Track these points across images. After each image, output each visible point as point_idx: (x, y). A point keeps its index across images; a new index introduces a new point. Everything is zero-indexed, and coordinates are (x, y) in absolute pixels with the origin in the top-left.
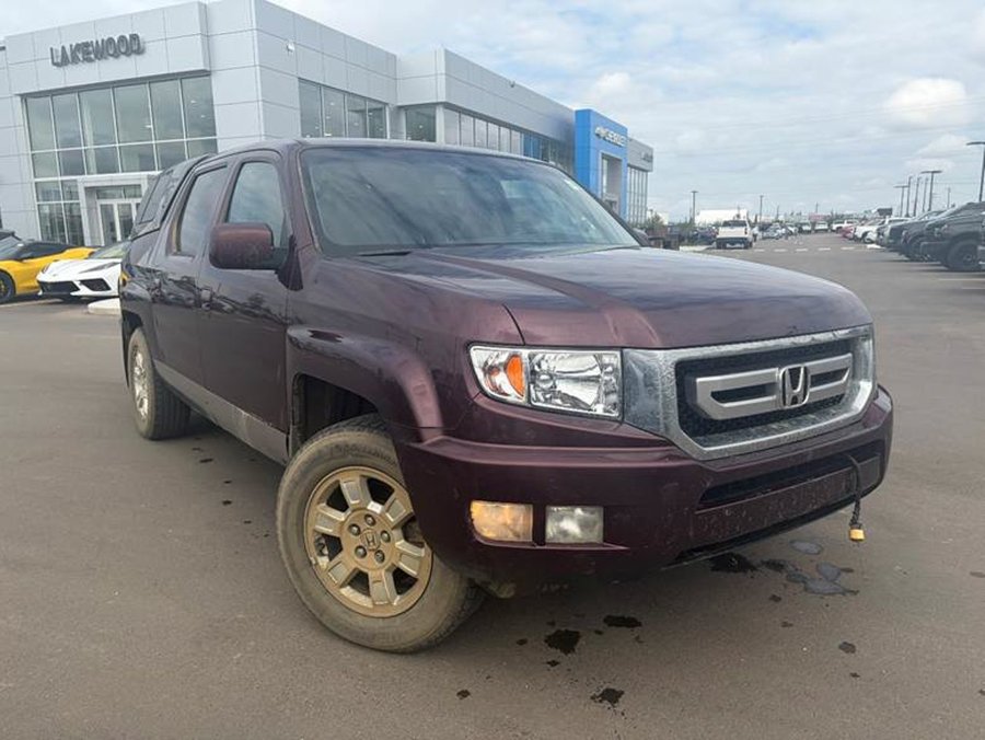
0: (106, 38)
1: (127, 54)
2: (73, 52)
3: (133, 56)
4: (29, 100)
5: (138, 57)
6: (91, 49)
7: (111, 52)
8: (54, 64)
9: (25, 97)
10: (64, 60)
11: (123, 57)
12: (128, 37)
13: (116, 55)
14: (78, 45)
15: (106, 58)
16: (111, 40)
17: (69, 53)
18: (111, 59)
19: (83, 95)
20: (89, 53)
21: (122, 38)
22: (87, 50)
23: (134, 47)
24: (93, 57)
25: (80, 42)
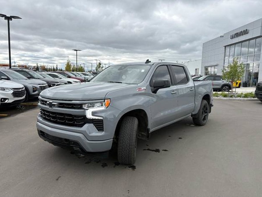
0: (241, 31)
1: (245, 34)
2: (234, 36)
3: (246, 35)
4: (227, 47)
6: (238, 34)
7: (241, 34)
8: (231, 39)
9: (225, 47)
11: (244, 35)
13: (242, 35)
14: (236, 34)
15: (240, 36)
16: (242, 31)
17: (233, 36)
19: (236, 45)
20: (237, 35)
21: (244, 31)
22: (237, 34)
23: (246, 32)
24: (238, 36)
25: (236, 33)
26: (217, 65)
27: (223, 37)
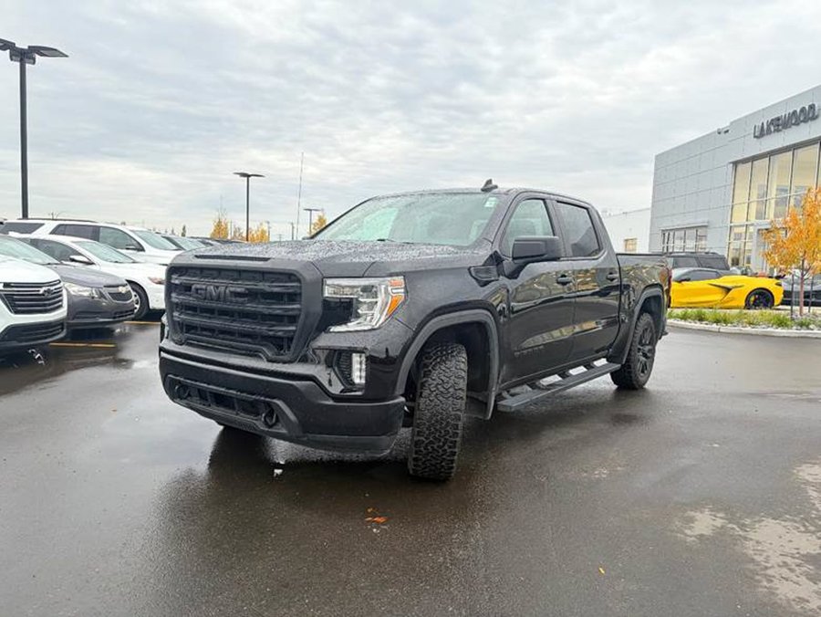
0: (791, 111)
1: (805, 121)
2: (768, 126)
3: (810, 122)
5: (813, 122)
6: (780, 121)
7: (793, 121)
8: (755, 137)
9: (736, 164)
10: (762, 133)
12: (807, 108)
13: (797, 124)
14: (772, 120)
15: (789, 127)
16: (795, 112)
17: (765, 127)
18: (793, 127)
19: (773, 158)
20: (778, 126)
21: (803, 110)
22: (777, 122)
23: (811, 115)
24: (780, 127)
25: (773, 117)
26: (706, 224)
27: (727, 131)
